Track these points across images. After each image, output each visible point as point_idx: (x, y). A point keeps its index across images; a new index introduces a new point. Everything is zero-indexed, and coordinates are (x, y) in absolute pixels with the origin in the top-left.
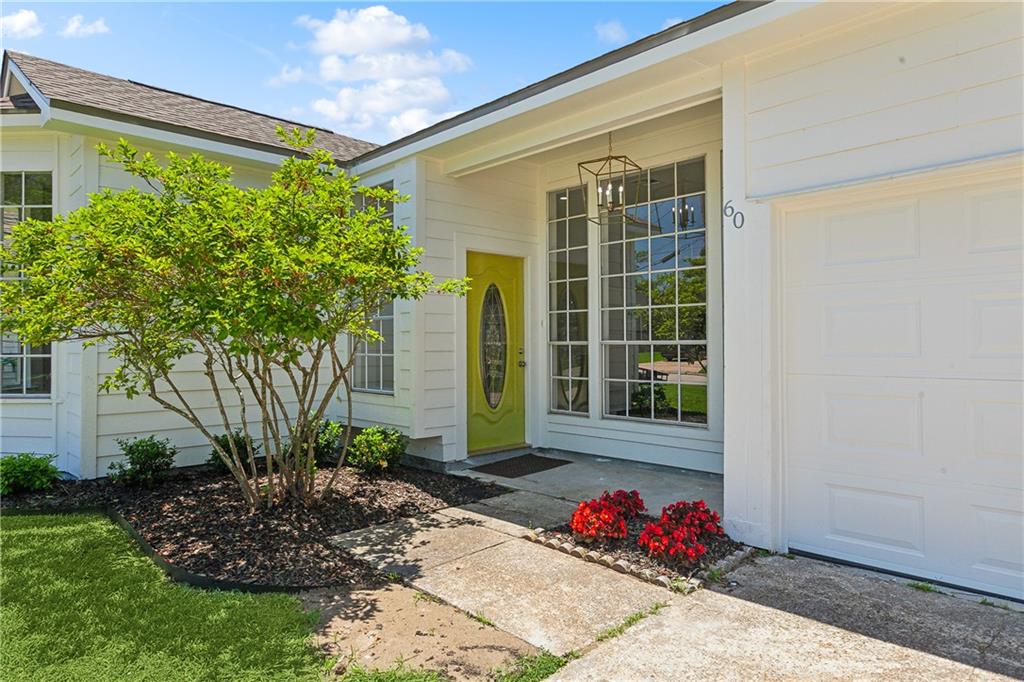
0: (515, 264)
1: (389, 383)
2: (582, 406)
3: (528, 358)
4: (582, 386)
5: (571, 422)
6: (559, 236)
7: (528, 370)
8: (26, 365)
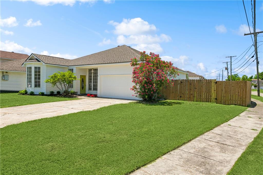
0: (85, 76)
1: (73, 87)
2: (91, 90)
3: (86, 85)
4: (91, 88)
5: (90, 91)
6: (89, 74)
7: (86, 86)
8: (37, 85)
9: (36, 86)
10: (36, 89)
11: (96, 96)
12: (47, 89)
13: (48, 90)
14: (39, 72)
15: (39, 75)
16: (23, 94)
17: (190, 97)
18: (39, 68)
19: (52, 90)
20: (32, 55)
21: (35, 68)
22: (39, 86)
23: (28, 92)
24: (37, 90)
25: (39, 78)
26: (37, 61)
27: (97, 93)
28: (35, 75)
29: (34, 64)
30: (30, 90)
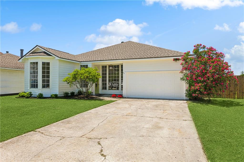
3: (99, 83)
5: (104, 91)
6: (103, 71)
8: (46, 85)
9: (44, 87)
10: (43, 90)
11: (121, 96)
12: (59, 90)
13: (61, 91)
14: (48, 68)
15: (48, 72)
16: (28, 98)
17: (229, 94)
18: (48, 64)
19: (65, 91)
20: (37, 47)
21: (44, 64)
22: (48, 86)
23: (32, 94)
24: (46, 92)
25: (48, 77)
26: (46, 54)
27: (122, 93)
28: (43, 72)
29: (42, 58)
30: (36, 92)
